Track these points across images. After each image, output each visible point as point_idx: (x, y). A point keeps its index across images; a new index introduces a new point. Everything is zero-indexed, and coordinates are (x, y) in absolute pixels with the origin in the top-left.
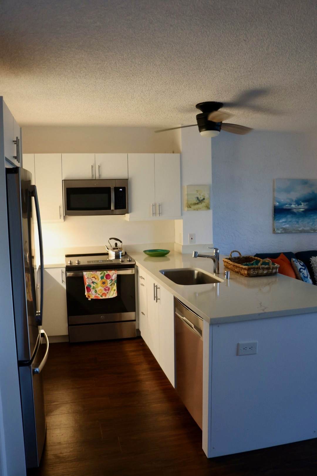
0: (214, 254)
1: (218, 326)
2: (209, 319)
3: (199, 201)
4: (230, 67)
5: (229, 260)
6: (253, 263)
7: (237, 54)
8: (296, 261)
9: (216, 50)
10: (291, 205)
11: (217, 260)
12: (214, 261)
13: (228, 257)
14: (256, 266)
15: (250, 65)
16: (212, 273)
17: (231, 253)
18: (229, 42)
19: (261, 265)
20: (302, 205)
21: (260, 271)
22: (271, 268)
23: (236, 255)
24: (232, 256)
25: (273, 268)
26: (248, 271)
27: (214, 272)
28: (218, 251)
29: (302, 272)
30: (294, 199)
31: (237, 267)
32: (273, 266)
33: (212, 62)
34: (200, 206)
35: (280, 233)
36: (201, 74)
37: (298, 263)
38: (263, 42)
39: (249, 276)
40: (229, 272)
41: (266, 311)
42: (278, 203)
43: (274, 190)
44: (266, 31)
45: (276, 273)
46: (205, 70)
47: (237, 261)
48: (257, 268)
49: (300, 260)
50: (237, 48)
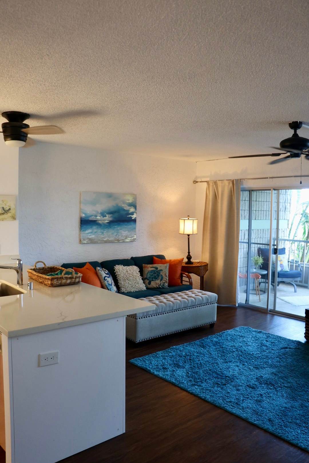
0: (17, 265)
1: (18, 339)
2: (7, 333)
3: (5, 211)
4: (34, 79)
5: (33, 271)
6: (57, 273)
7: (41, 68)
8: (101, 270)
9: (20, 59)
10: (96, 216)
11: (21, 271)
12: (18, 272)
13: (33, 268)
14: (59, 276)
15: (55, 80)
16: (15, 285)
17: (36, 264)
18: (32, 54)
19: (64, 274)
20: (107, 217)
21: (64, 281)
22: (75, 277)
23: (40, 266)
24: (37, 267)
25: (76, 278)
26: (51, 281)
27: (18, 284)
28: (21, 262)
29: (107, 280)
30: (100, 211)
31: (41, 277)
32: (76, 275)
33: (16, 71)
34: (5, 216)
35: (86, 243)
36: (5, 82)
37: (103, 271)
38: (66, 59)
39: (52, 286)
40: (32, 283)
41: (66, 320)
42: (84, 214)
43: (80, 203)
44: (68, 50)
45: (79, 282)
46: (9, 78)
47: (42, 271)
48: (61, 278)
49: (105, 269)
50: (41, 61)
